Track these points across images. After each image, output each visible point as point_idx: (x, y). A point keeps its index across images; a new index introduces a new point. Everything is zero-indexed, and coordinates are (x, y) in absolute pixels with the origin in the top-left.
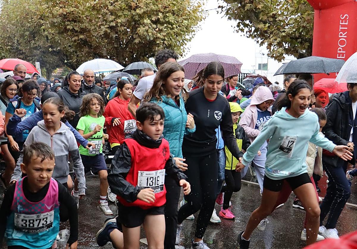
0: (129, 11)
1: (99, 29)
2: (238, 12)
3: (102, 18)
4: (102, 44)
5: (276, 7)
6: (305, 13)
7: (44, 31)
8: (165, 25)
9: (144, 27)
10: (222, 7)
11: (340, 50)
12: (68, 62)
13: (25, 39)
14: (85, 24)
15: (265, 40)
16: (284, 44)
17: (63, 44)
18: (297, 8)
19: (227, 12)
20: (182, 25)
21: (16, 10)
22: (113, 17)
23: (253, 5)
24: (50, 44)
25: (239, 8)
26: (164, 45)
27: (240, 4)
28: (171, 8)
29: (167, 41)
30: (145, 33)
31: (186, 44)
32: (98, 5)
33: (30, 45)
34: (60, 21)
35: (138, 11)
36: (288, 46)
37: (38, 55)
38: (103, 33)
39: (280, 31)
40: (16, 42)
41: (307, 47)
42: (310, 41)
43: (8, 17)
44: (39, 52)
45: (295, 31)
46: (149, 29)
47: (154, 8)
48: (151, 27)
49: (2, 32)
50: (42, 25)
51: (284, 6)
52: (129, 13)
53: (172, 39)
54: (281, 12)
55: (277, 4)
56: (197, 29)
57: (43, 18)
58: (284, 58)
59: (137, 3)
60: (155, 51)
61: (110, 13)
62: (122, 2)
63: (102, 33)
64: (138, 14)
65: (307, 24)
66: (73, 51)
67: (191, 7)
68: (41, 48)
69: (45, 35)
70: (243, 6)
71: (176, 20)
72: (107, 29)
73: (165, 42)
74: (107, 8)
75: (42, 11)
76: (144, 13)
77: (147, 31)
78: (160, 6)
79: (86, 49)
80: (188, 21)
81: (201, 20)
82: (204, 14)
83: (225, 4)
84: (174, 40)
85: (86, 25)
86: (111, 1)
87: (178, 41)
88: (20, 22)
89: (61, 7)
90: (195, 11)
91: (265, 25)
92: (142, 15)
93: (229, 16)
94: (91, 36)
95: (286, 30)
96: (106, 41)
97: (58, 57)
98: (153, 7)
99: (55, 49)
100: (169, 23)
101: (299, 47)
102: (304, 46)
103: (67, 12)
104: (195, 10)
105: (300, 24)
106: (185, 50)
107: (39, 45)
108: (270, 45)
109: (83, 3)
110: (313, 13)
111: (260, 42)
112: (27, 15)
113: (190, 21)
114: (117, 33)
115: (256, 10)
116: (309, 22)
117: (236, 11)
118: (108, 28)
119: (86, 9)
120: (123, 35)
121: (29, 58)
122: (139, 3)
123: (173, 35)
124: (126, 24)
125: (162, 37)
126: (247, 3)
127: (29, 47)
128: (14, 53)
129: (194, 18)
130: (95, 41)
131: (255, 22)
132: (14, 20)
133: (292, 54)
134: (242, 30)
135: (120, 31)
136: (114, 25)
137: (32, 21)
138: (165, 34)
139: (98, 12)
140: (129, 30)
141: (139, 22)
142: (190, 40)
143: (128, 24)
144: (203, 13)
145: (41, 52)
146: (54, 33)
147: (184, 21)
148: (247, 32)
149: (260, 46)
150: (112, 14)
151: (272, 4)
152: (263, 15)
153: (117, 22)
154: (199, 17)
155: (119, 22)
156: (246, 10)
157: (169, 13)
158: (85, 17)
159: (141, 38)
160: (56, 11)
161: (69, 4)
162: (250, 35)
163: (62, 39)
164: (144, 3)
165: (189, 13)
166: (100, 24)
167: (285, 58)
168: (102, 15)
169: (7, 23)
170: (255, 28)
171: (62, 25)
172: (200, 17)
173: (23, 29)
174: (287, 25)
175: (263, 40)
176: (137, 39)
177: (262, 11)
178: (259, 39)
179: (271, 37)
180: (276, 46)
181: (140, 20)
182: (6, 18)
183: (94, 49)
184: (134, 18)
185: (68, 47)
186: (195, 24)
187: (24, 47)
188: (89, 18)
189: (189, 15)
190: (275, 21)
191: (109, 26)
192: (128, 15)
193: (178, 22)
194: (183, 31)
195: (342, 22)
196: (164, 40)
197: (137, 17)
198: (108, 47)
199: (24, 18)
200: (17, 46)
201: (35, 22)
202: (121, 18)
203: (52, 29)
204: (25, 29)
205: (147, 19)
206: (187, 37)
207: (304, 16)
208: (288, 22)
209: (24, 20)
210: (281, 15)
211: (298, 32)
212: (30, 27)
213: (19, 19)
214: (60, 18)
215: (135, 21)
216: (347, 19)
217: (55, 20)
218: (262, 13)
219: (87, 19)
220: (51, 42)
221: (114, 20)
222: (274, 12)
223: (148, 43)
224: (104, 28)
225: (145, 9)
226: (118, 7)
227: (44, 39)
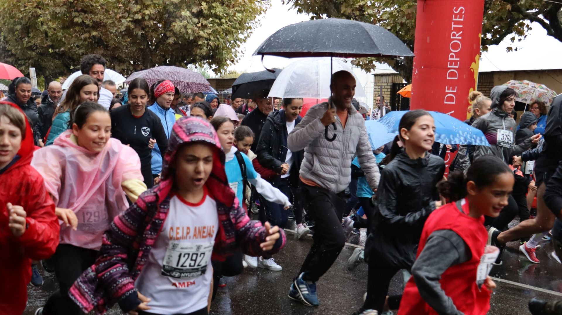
1: (120, 24)
2: (311, 3)
3: (123, 7)
4: (122, 44)
6: (404, 4)
7: (42, 23)
8: (211, 19)
9: (181, 21)
11: (452, 57)
12: (74, 69)
13: (15, 36)
14: (99, 16)
17: (69, 44)
19: (296, 2)
20: (235, 20)
22: (139, 7)
24: (50, 43)
26: (209, 47)
29: (213, 41)
30: (183, 30)
33: (23, 44)
34: (65, 11)
37: (33, 58)
38: (124, 29)
40: (3, 39)
44: (34, 53)
46: (189, 24)
48: (190, 21)
50: (39, 16)
52: (161, 2)
53: (220, 39)
54: (371, 2)
56: (255, 26)
57: (40, 7)
58: (374, 66)
60: (196, 55)
61: (134, 2)
63: (123, 28)
64: (172, 3)
65: (407, 20)
68: (37, 48)
69: (44, 30)
71: (225, 12)
72: (130, 24)
73: (210, 42)
76: (182, 1)
77: (185, 27)
79: (100, 51)
80: (243, 15)
81: (261, 13)
82: (264, 5)
84: (222, 40)
87: (228, 41)
88: (8, 12)
92: (179, 5)
93: (299, 8)
94: (108, 33)
96: (129, 40)
97: (61, 61)
99: (57, 50)
100: (216, 16)
105: (397, 19)
106: (237, 53)
107: (34, 44)
110: (416, 5)
113: (245, 14)
114: (143, 29)
116: (410, 16)
117: (309, 1)
118: (131, 21)
120: (152, 32)
121: (21, 61)
123: (222, 33)
124: (157, 17)
125: (205, 36)
127: (21, 46)
129: (251, 10)
130: (113, 40)
133: (385, 61)
135: (147, 26)
136: (140, 17)
137: (25, 10)
138: (209, 31)
140: (161, 26)
141: (173, 15)
142: (245, 41)
143: (160, 17)
144: (263, 4)
145: (37, 53)
146: (56, 27)
147: (238, 14)
150: (137, 2)
152: (346, 7)
153: (144, 14)
154: (257, 8)
155: (146, 13)
157: (217, 2)
158: (100, 6)
159: (176, 37)
163: (67, 36)
165: (243, 3)
166: (120, 15)
168: (124, 4)
171: (67, 17)
172: (259, 8)
173: (12, 21)
174: (379, 21)
176: (171, 38)
181: (174, 12)
183: (112, 51)
184: (167, 8)
185: (75, 48)
186: (252, 18)
187: (13, 46)
188: (105, 7)
189: (243, 6)
190: (363, 15)
191: (133, 19)
192: (159, 5)
193: (228, 14)
194: (235, 28)
195: (456, 17)
196: (208, 40)
197: (172, 7)
198: (131, 48)
199: (14, 5)
200: (4, 45)
201: (30, 12)
202: (150, 9)
203: (53, 22)
204: (15, 22)
205: (186, 10)
206: (241, 36)
207: (403, 9)
208: (381, 17)
209: (14, 8)
210: (371, 7)
211: (394, 31)
212: (22, 18)
213: (7, 6)
214: (65, 6)
215: (169, 13)
216: (463, 13)
217: (58, 10)
218: (344, 4)
219: (103, 8)
220: (51, 41)
221: (140, 11)
222: (362, 3)
223: (186, 43)
224: (126, 23)
227: (42, 36)
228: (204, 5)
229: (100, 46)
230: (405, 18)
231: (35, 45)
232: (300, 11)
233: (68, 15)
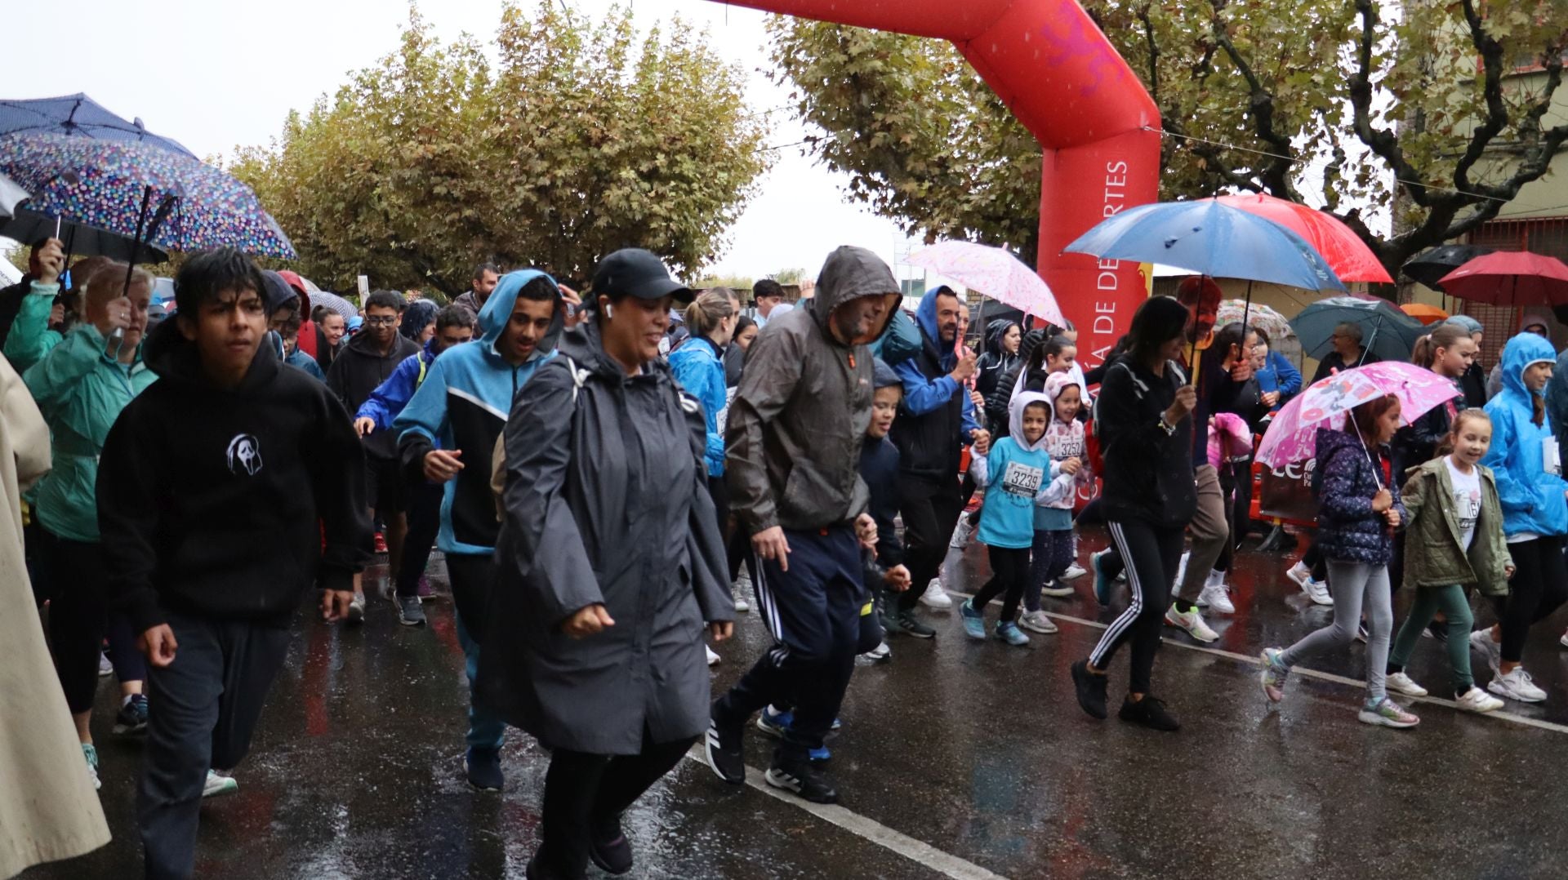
0: (583, 149)
1: (511, 195)
2: (853, 152)
3: (518, 166)
4: (516, 230)
5: (946, 142)
6: (1018, 156)
7: (380, 198)
8: (673, 183)
9: (620, 188)
10: (814, 140)
12: (433, 276)
13: (335, 221)
14: (477, 182)
15: (921, 223)
16: (967, 231)
17: (424, 231)
18: (999, 144)
19: (827, 151)
20: (715, 184)
21: (316, 150)
22: (546, 164)
23: (891, 135)
24: (391, 232)
25: (857, 141)
26: (670, 233)
27: (860, 132)
28: (687, 142)
29: (677, 222)
30: (623, 204)
31: (722, 231)
32: (510, 136)
33: (348, 235)
34: (419, 174)
35: (606, 149)
36: (978, 238)
37: (363, 258)
38: (520, 204)
39: (958, 201)
40: (314, 227)
41: (1023, 241)
42: (1033, 225)
43: (297, 169)
44: (365, 250)
45: (995, 201)
46: (633, 193)
47: (643, 140)
48: (636, 187)
49: (284, 204)
50: (375, 185)
51: (967, 139)
52: (585, 154)
53: (689, 218)
54: (959, 152)
55: (949, 134)
56: (752, 194)
57: (377, 169)
59: (605, 129)
61: (537, 155)
62: (567, 129)
63: (517, 203)
64: (605, 156)
66: (448, 249)
67: (735, 140)
68: (371, 241)
69: (382, 209)
70: (867, 138)
71: (698, 170)
72: (529, 194)
73: (671, 224)
74: (530, 142)
75: (377, 152)
76: (621, 153)
77: (627, 198)
78: (660, 136)
79: (478, 244)
80: (729, 175)
81: (761, 171)
82: (768, 157)
83: (820, 132)
84: (692, 221)
85: (479, 184)
87: (704, 222)
88: (325, 180)
89: (421, 142)
90: (746, 148)
91: (920, 185)
92: (616, 160)
93: (831, 163)
94: (492, 211)
95: (971, 198)
96: (528, 222)
97: (411, 262)
99: (404, 244)
100: (681, 178)
101: (1004, 240)
102: (1016, 238)
103: (436, 152)
104: (747, 146)
105: (1006, 182)
106: (721, 245)
108: (933, 233)
109: (473, 131)
110: (1039, 157)
111: (907, 227)
112: (341, 162)
113: (733, 173)
114: (552, 203)
115: (898, 148)
116: (1029, 177)
117: (849, 151)
118: (530, 190)
119: (481, 145)
120: (569, 207)
122: (608, 131)
123: (692, 207)
124: (577, 180)
125: (663, 212)
126: (876, 131)
128: (310, 254)
129: (744, 166)
130: (501, 223)
131: (895, 175)
132: (312, 175)
134: (864, 197)
135: (561, 198)
136: (548, 182)
137: (352, 176)
138: (670, 205)
139: (508, 151)
140: (584, 196)
141: (607, 177)
142: (733, 221)
143: (582, 181)
144: (765, 154)
146: (403, 203)
147: (720, 174)
148: (875, 202)
149: (908, 236)
150: (542, 157)
151: (937, 132)
152: (915, 161)
153: (555, 176)
154: (755, 163)
155: (559, 175)
156: (872, 146)
157: (683, 153)
158: (478, 164)
159: (611, 216)
160: (408, 152)
161: (440, 134)
162: (883, 209)
163: (422, 218)
164: (622, 130)
165: (730, 155)
166: (513, 180)
168: (519, 159)
169: (294, 182)
170: (896, 191)
171: (422, 185)
172: (758, 163)
173: (330, 195)
174: (975, 185)
175: (915, 221)
176: (602, 218)
177: (914, 150)
178: (905, 219)
179: (934, 215)
181: (610, 171)
182: (293, 170)
183: (498, 243)
184: (595, 166)
185: (435, 239)
186: (745, 181)
188: (487, 166)
189: (731, 159)
190: (947, 175)
191: (536, 185)
192: (581, 160)
193: (703, 175)
194: (716, 198)
195: (1112, 180)
196: (668, 220)
197: (604, 163)
198: (532, 238)
199: (334, 169)
201: (360, 179)
202: (565, 167)
203: (398, 195)
204: (335, 196)
205: (628, 168)
206: (727, 213)
207: (1017, 164)
208: (978, 179)
209: (334, 174)
210: (960, 161)
211: (1002, 203)
212: (347, 190)
213: (323, 171)
214: (419, 167)
215: (598, 173)
216: (1124, 172)
217: (407, 174)
218: (913, 155)
219: (483, 169)
220: (394, 227)
221: (548, 172)
222: (943, 154)
223: (630, 226)
224: (522, 191)
225: (623, 144)
226: (557, 140)
227: (379, 220)
228: (661, 159)
229: (477, 235)
230: (1022, 179)
231: (367, 236)
232: (833, 167)
233: (423, 182)
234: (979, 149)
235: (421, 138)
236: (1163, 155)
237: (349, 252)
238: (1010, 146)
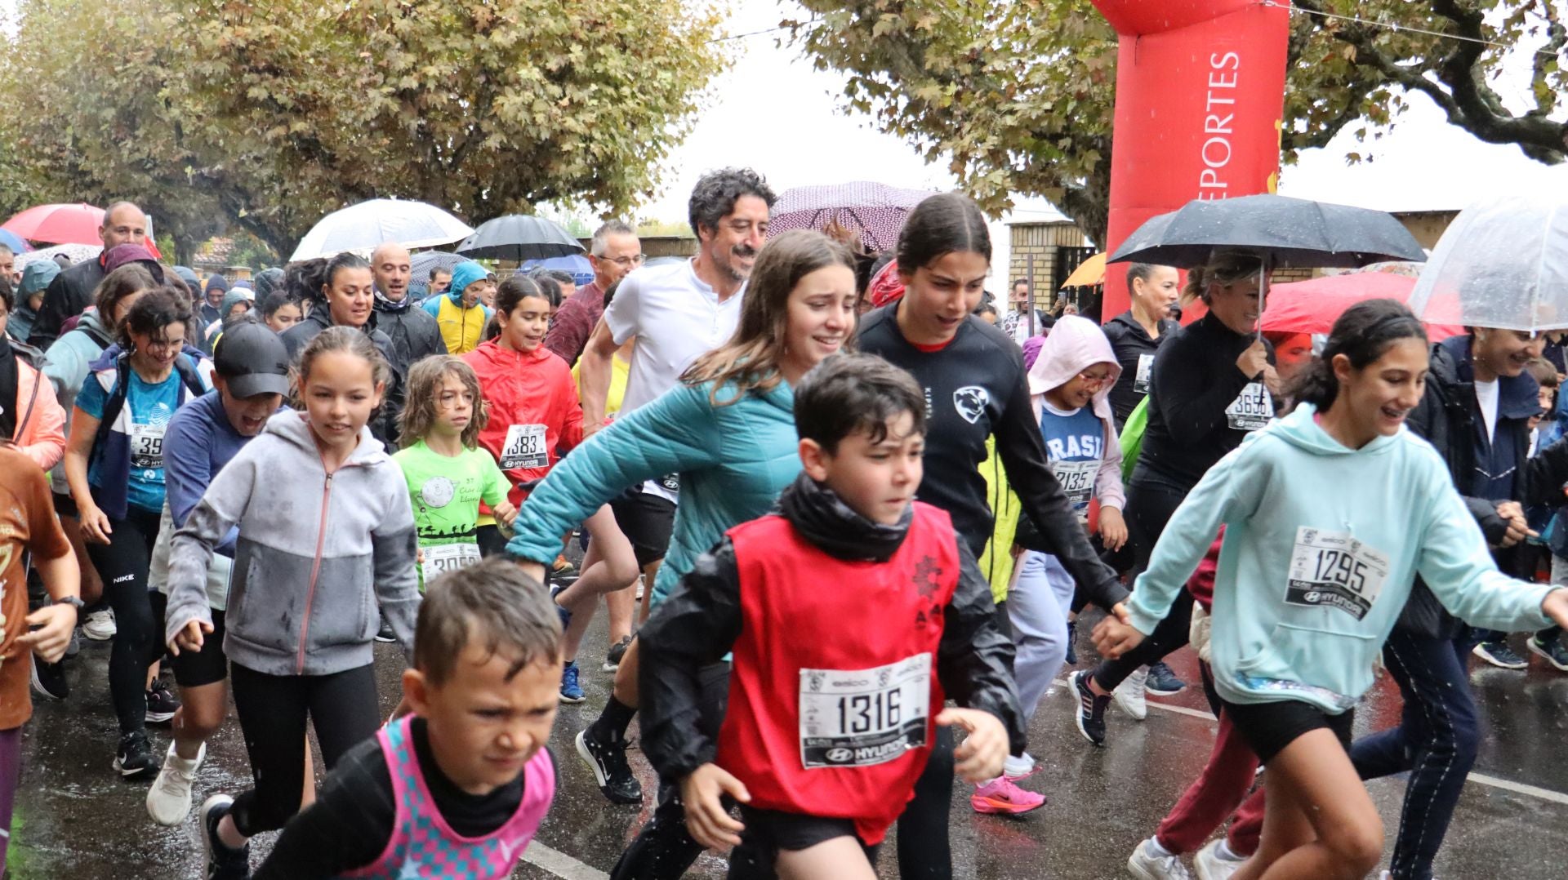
0: (465, 37)
1: (362, 101)
2: (849, 43)
3: (372, 60)
4: (369, 152)
5: (982, 27)
6: (1084, 46)
7: (168, 103)
8: (594, 87)
9: (518, 93)
10: (795, 26)
11: (1208, 178)
12: (249, 216)
13: (101, 134)
14: (311, 82)
15: (945, 143)
16: (1011, 154)
17: (235, 153)
18: (1057, 29)
19: (812, 42)
20: (655, 88)
21: (70, 30)
22: (411, 58)
23: (903, 18)
24: (186, 153)
25: (855, 27)
26: (590, 157)
27: (860, 13)
28: (613, 28)
29: (599, 143)
30: (523, 116)
31: (665, 155)
32: (359, 16)
33: (121, 156)
34: (226, 70)
35: (498, 37)
36: (1026, 164)
37: (144, 190)
38: (375, 115)
39: (999, 112)
40: (70, 144)
41: (1090, 167)
42: (1104, 146)
43: (41, 57)
44: (148, 179)
45: (1051, 111)
46: (537, 101)
47: (554, 25)
48: (542, 92)
49: (21, 108)
50: (160, 85)
51: (1011, 22)
52: (467, 44)
53: (617, 137)
54: (1000, 41)
55: (986, 15)
56: (707, 102)
57: (163, 61)
58: (1010, 204)
59: (496, 8)
60: (557, 178)
61: (398, 45)
62: (441, 7)
63: (371, 113)
64: (496, 48)
65: (1094, 84)
66: (271, 179)
67: (683, 25)
68: (155, 165)
69: (172, 119)
70: (869, 23)
71: (630, 68)
72: (389, 101)
73: (592, 146)
74: (388, 26)
75: (163, 36)
76: (520, 43)
77: (529, 107)
78: (575, 19)
79: (313, 171)
80: (675, 75)
81: (720, 70)
82: (729, 50)
83: (803, 14)
84: (621, 140)
85: (315, 85)
86: (404, 3)
87: (638, 142)
88: (84, 75)
89: (228, 23)
90: (697, 38)
91: (943, 90)
92: (513, 53)
93: (818, 58)
94: (334, 124)
95: (1017, 107)
96: (386, 141)
97: (216, 196)
98: (552, 24)
100: (606, 79)
101: (1063, 167)
102: (1080, 164)
103: (251, 38)
104: (700, 34)
105: (1067, 84)
106: (661, 173)
107: (149, 155)
108: (962, 158)
109: (304, 8)
110: (1114, 47)
111: (926, 149)
112: (108, 49)
113: (679, 72)
114: (422, 113)
115: (913, 36)
116: (1098, 77)
117: (843, 40)
118: (392, 95)
119: (316, 29)
120: (445, 119)
122: (500, 10)
123: (622, 122)
124: (457, 82)
125: (580, 129)
126: (881, 12)
127: (115, 161)
128: (64, 182)
129: (695, 62)
130: (348, 141)
131: (909, 76)
132: (65, 67)
133: (1038, 191)
134: (864, 106)
135: (432, 107)
137: (126, 70)
138: (590, 118)
139: (356, 37)
140: (467, 105)
141: (499, 78)
142: (679, 141)
143: (464, 82)
144: (725, 46)
145: (156, 179)
146: (203, 111)
147: (661, 74)
148: (880, 114)
149: (927, 162)
150: (406, 46)
151: (968, 13)
152: (937, 55)
153: (425, 75)
154: (711, 58)
155: (430, 74)
156: (876, 34)
157: (608, 44)
158: (313, 56)
159: (506, 133)
160: (210, 37)
161: (257, 11)
162: (893, 124)
163: (231, 133)
164: (520, 8)
165: (676, 46)
166: (365, 80)
167: (1013, 205)
168: (371, 50)
169: (37, 77)
170: (910, 98)
171: (231, 85)
172: (715, 58)
173: (94, 97)
174: (1023, 89)
175: (937, 140)
176: (493, 136)
177: (935, 39)
178: (924, 139)
179: (964, 131)
180: (982, 163)
181: (502, 70)
182: (34, 59)
183: (344, 171)
184: (482, 61)
185: (251, 164)
186: (697, 83)
187: (96, 161)
188: (327, 60)
190: (981, 74)
191: (397, 88)
192: (462, 52)
193: (637, 75)
194: (655, 109)
195: (1217, 79)
196: (589, 139)
197: (495, 57)
198: (391, 163)
199: (99, 58)
200: (72, 158)
201: (137, 75)
202: (438, 62)
203: (195, 99)
204: (100, 99)
205: (530, 64)
206: (670, 130)
207: (1083, 57)
208: (1027, 80)
209: (98, 66)
210: (1002, 54)
211: (1061, 113)
212: (118, 91)
213: (81, 62)
214: (224, 59)
215: (487, 71)
216: (1235, 67)
217: (207, 68)
218: (934, 46)
220: (191, 147)
221: (414, 69)
222: (977, 45)
223: (531, 148)
224: (378, 98)
225: (523, 31)
226: (427, 24)
227: (166, 135)
228: (577, 52)
229: (312, 158)
230: (1089, 80)
231: (150, 158)
232: (820, 64)
233: (232, 81)
234: (1029, 36)
235: (227, 17)
236: (1292, 41)
237: (123, 181)
238: (1072, 32)
